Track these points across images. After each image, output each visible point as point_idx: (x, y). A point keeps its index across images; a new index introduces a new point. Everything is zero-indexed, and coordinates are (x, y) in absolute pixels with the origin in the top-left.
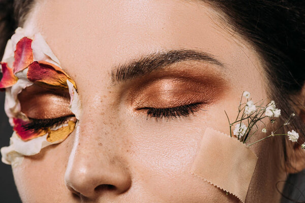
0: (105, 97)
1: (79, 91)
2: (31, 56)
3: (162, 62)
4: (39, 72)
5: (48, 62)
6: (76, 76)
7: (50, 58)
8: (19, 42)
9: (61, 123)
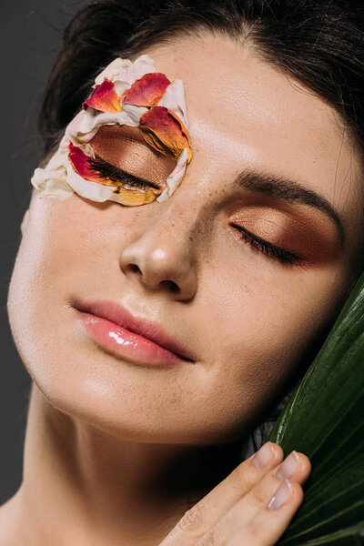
0: (216, 192)
1: (189, 166)
2: (159, 98)
3: (296, 196)
4: (159, 121)
5: (178, 115)
6: (198, 151)
7: (182, 113)
8: (151, 74)
9: (138, 186)
